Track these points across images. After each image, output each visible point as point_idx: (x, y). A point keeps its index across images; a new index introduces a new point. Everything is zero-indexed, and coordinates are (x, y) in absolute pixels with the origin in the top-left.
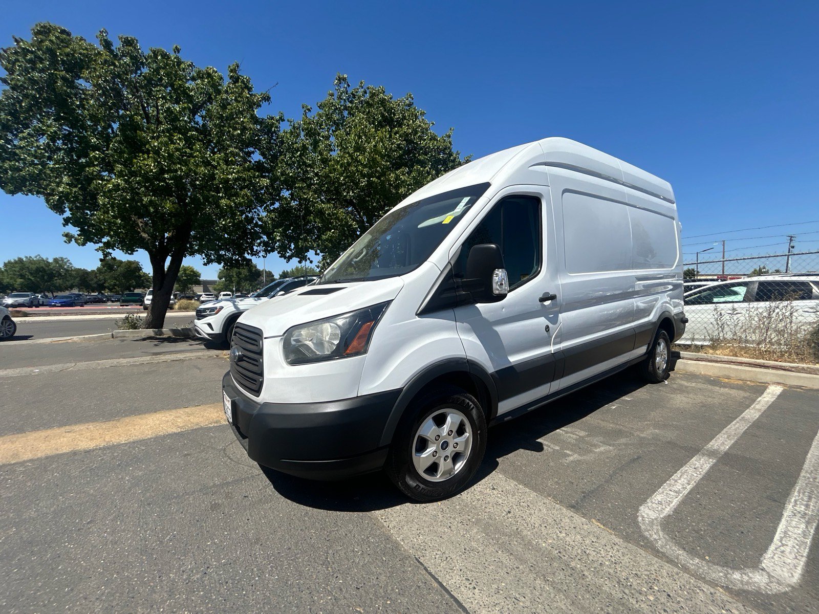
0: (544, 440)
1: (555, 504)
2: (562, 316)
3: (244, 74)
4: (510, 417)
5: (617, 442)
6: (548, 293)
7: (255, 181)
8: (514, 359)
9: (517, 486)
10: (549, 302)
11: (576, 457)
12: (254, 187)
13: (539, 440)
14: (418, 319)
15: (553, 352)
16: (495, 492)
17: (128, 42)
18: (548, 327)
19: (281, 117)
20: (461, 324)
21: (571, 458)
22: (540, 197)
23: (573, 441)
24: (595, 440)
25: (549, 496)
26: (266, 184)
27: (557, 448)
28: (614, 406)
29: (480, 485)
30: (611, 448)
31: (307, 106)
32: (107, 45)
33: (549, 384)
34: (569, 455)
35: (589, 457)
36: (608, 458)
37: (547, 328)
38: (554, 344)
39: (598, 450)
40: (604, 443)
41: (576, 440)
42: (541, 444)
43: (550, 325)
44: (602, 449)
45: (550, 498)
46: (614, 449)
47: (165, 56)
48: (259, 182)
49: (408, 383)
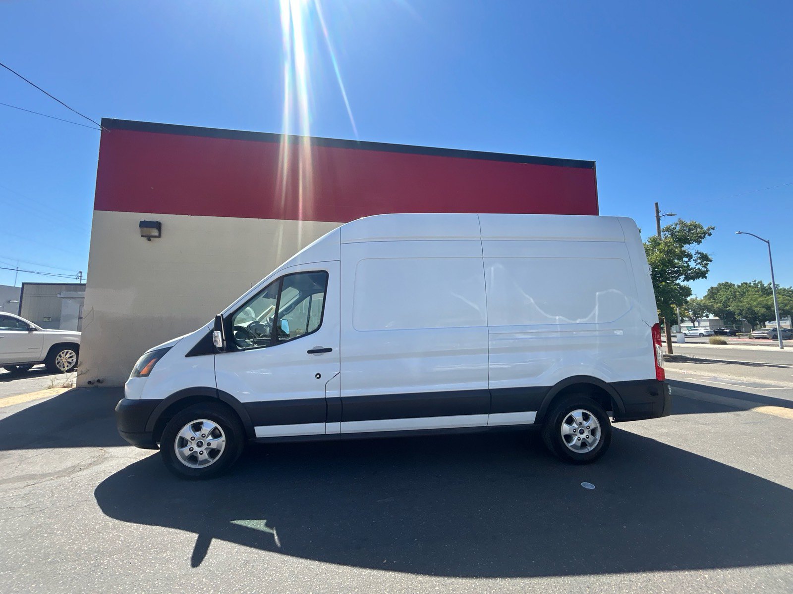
6: (321, 347)
15: (326, 397)
18: (320, 375)
22: (326, 270)
33: (323, 424)
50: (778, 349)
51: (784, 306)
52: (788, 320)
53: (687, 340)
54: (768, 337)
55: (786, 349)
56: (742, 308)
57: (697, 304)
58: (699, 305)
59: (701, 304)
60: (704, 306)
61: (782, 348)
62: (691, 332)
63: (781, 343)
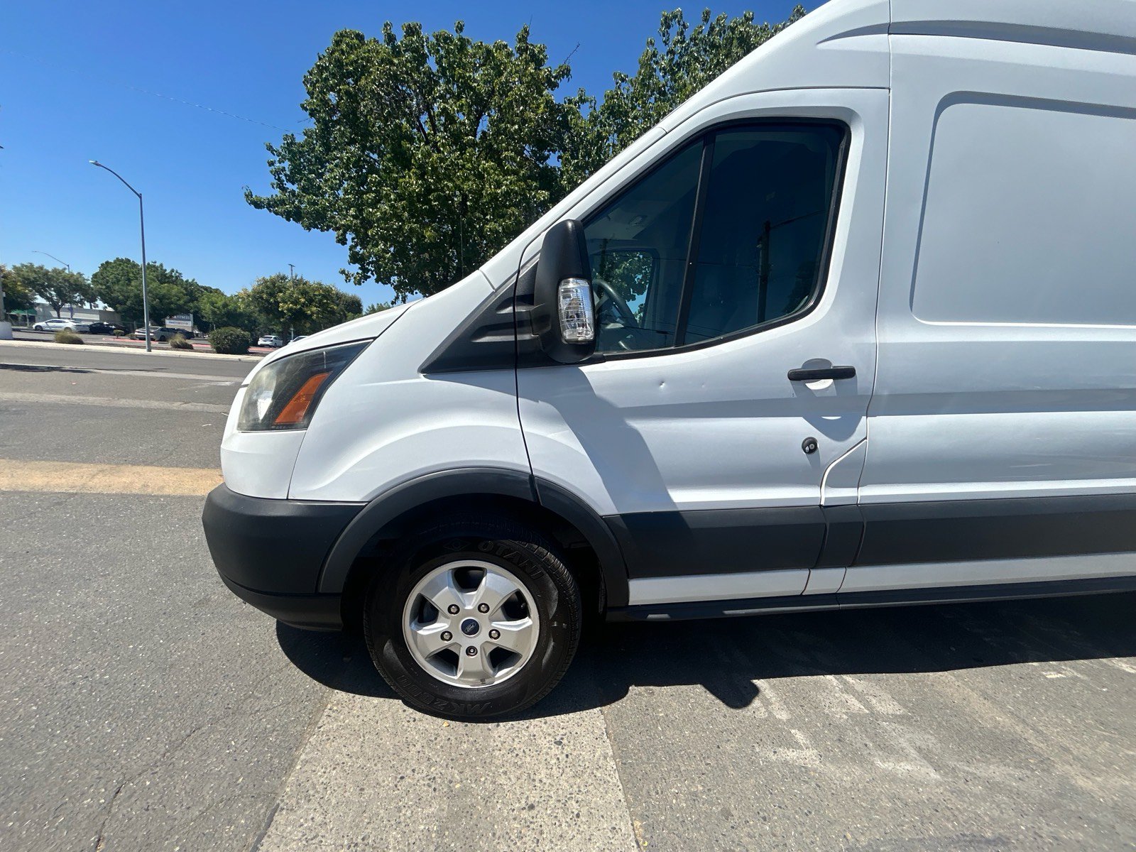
0: (773, 687)
1: (634, 844)
2: (869, 425)
3: (535, 42)
4: (665, 616)
5: (972, 770)
6: (828, 362)
7: (531, 194)
8: (684, 498)
9: (605, 758)
10: (828, 383)
11: (806, 755)
12: (528, 203)
13: (755, 681)
14: (422, 379)
15: (823, 503)
16: (555, 750)
17: (411, 31)
18: (815, 443)
19: (581, 96)
20: (532, 402)
21: (791, 755)
22: (848, 122)
23: (840, 716)
24: (903, 739)
25: (643, 817)
26: (544, 197)
27: (783, 716)
28: (1054, 672)
29: (546, 723)
30: (934, 776)
31: (620, 74)
32: (391, 39)
33: (805, 573)
34: (795, 745)
35: (843, 774)
36: (893, 798)
37: (810, 446)
38: (831, 484)
39: (888, 766)
40: (926, 754)
41: (852, 716)
42: (756, 691)
43: (822, 440)
44: (904, 768)
45: (637, 824)
46: (939, 784)
47: (447, 39)
48: (535, 197)
49: (382, 494)
50: (144, 351)
51: (178, 300)
52: (189, 320)
53: (16, 334)
54: (154, 338)
55: (154, 352)
56: (126, 294)
57: (63, 279)
58: (68, 281)
59: (72, 281)
60: (76, 285)
61: (149, 350)
62: (50, 324)
63: (149, 344)
